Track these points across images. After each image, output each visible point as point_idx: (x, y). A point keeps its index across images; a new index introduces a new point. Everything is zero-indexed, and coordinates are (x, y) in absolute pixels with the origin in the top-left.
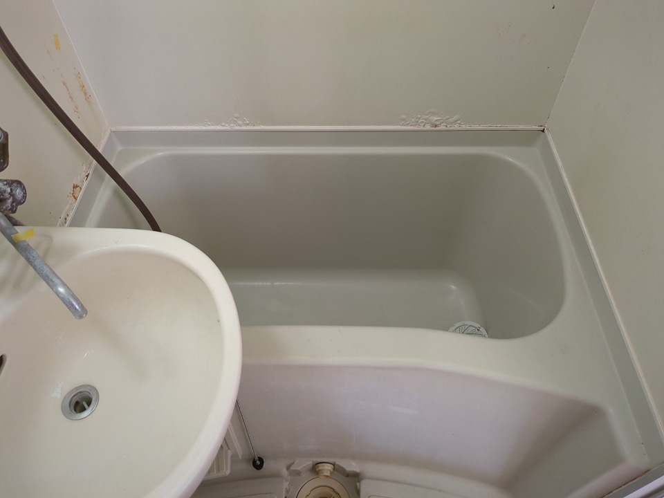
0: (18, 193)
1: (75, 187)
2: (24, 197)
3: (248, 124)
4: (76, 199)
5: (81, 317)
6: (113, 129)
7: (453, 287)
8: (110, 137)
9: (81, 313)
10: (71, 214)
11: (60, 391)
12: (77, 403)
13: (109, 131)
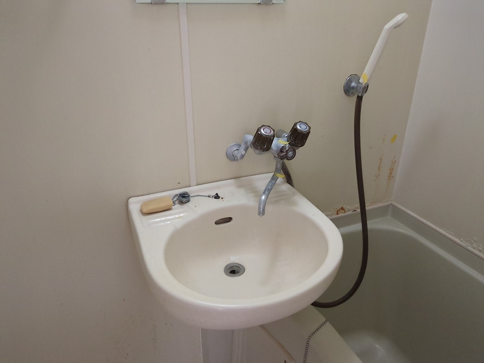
0: (290, 154)
1: (342, 209)
4: (337, 214)
6: (394, 203)
9: (261, 213)
11: (234, 259)
12: (234, 270)
13: (390, 203)
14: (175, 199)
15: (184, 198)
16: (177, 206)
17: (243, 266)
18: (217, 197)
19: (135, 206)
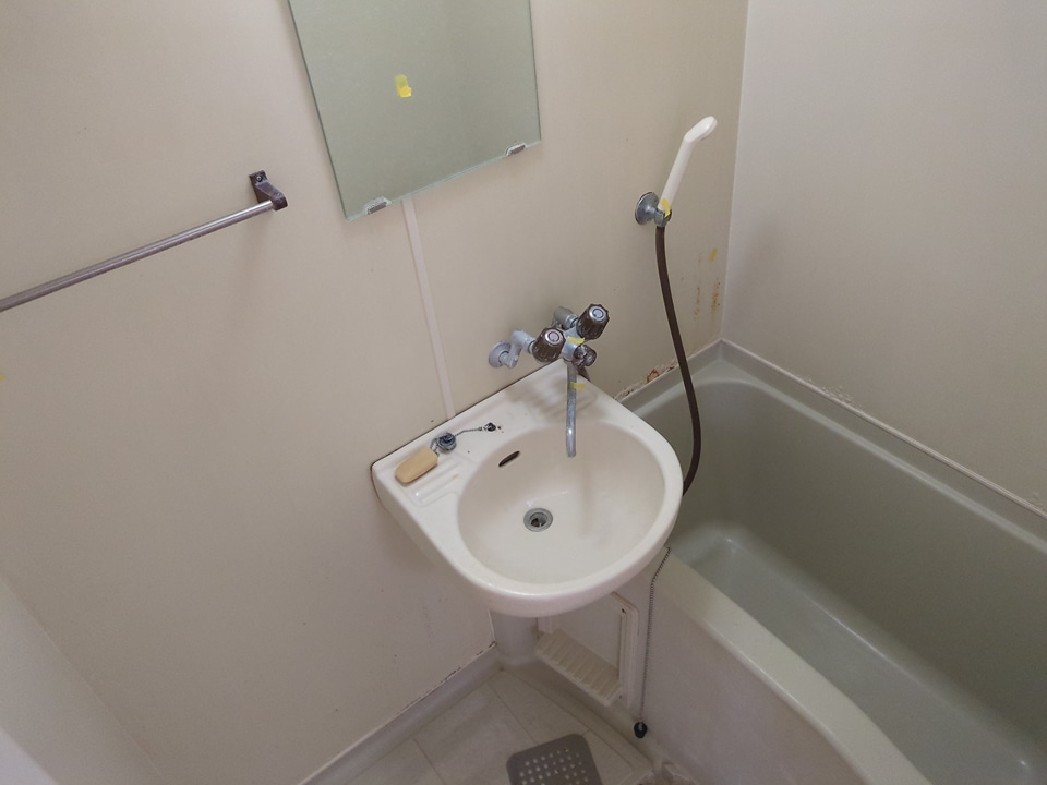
0: (590, 358)
1: (654, 372)
2: (592, 363)
3: (848, 402)
4: (648, 381)
5: (569, 455)
6: (724, 340)
7: (1023, 763)
8: (717, 345)
9: (572, 453)
10: (636, 391)
11: (532, 503)
12: (536, 520)
13: (718, 340)
14: (434, 448)
15: (447, 442)
16: (442, 457)
17: (548, 512)
18: (491, 427)
19: (385, 472)
